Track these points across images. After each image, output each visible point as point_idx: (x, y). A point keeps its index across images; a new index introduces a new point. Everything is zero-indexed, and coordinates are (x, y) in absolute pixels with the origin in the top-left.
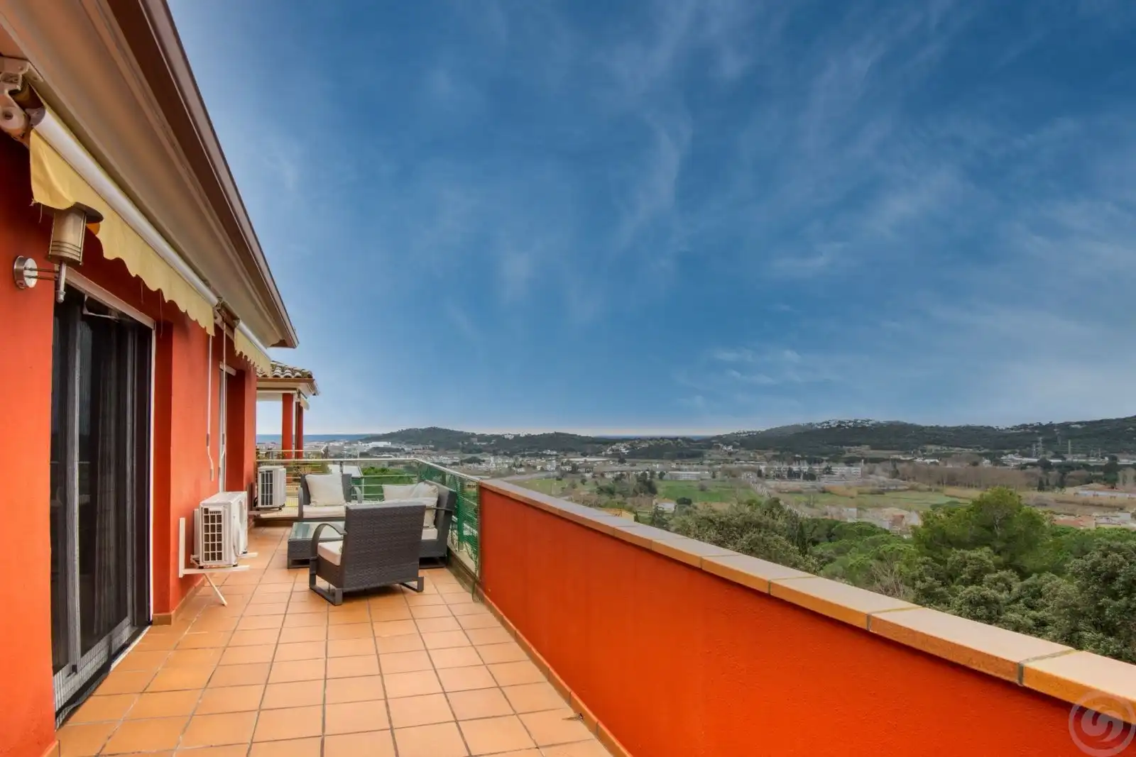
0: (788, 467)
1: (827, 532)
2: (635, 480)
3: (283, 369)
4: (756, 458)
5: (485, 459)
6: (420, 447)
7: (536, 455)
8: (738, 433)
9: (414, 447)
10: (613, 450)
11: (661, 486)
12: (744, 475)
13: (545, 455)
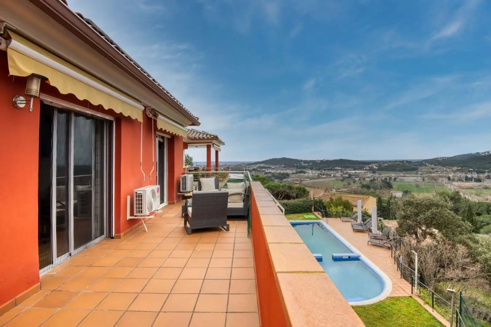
0: (465, 175)
1: (487, 209)
2: (381, 181)
3: (207, 135)
4: (447, 170)
5: (307, 171)
6: (278, 166)
7: (331, 170)
8: (437, 158)
9: (276, 166)
10: (369, 167)
11: (395, 185)
12: (440, 179)
13: (336, 170)
